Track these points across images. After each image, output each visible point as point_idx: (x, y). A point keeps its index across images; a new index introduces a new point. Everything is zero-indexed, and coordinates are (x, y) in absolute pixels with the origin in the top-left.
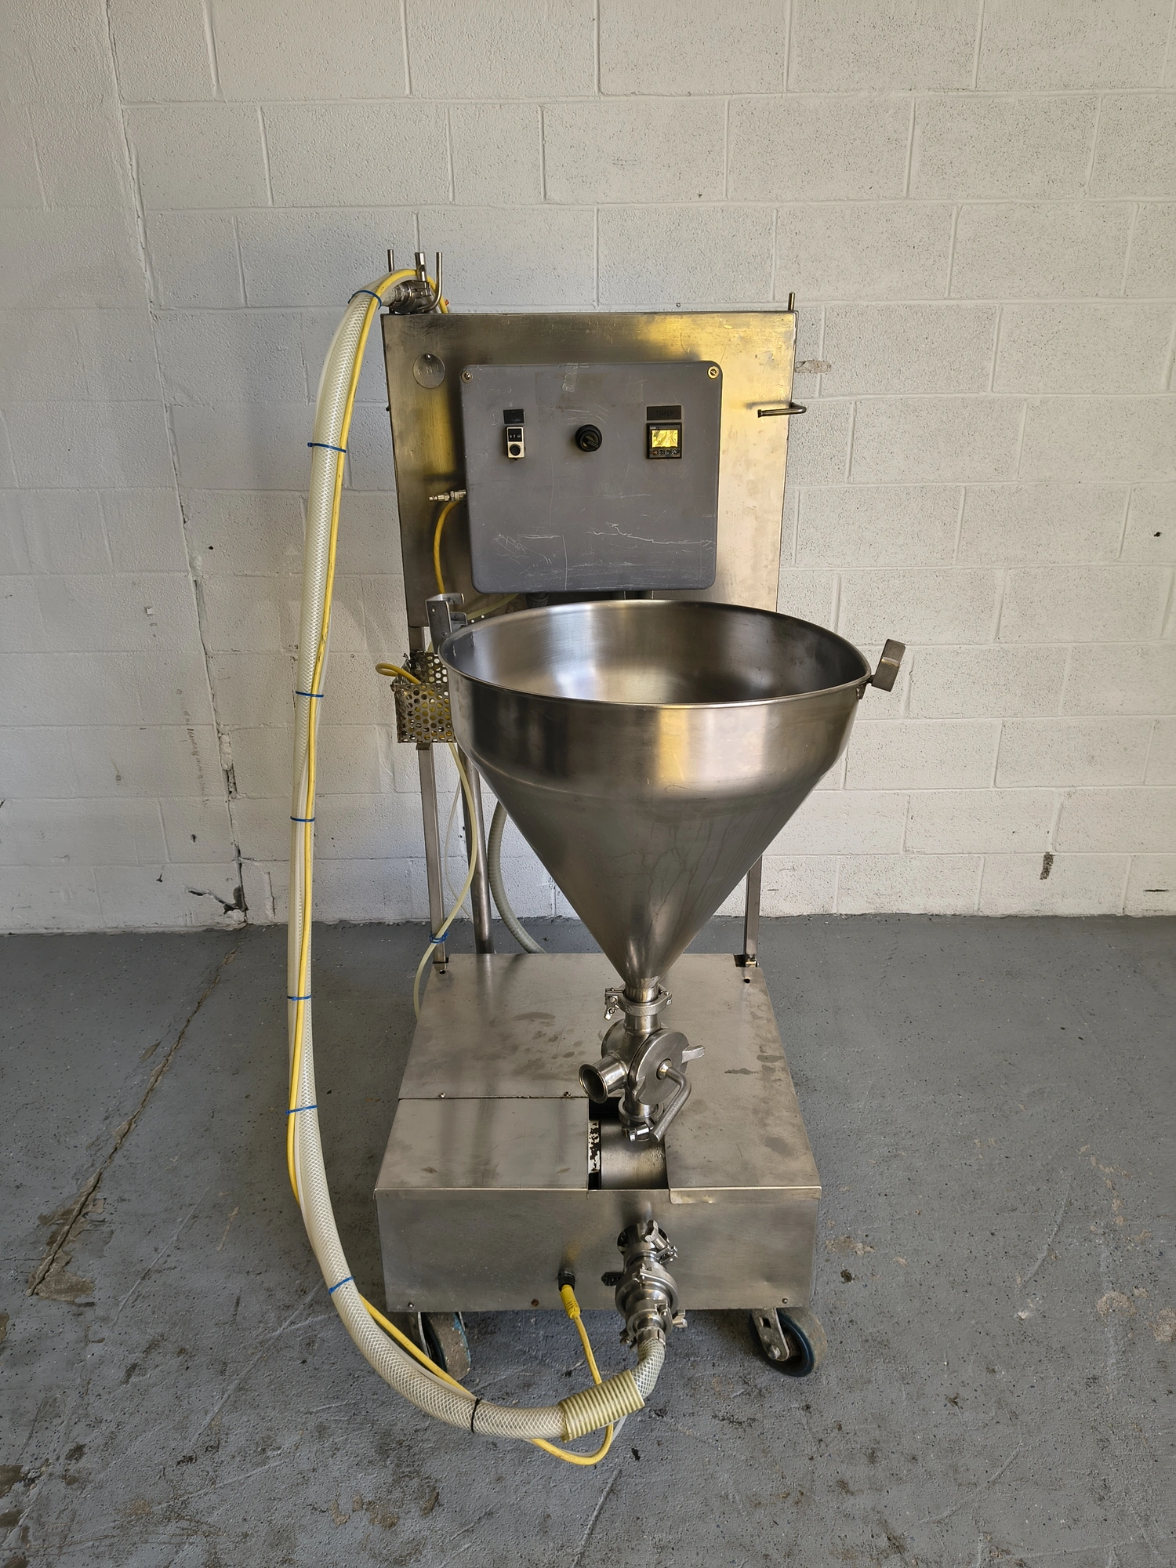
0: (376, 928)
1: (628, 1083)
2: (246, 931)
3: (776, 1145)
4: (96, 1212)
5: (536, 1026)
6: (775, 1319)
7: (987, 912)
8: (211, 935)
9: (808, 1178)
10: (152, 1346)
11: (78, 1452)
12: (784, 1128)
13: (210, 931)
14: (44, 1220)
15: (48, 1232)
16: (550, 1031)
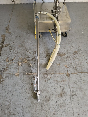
0: (27, 4)
1: (56, 12)
2: (15, 4)
3: (67, 18)
4: (9, 27)
5: (45, 9)
6: (65, 33)
7: (84, 2)
8: (12, 5)
9: (70, 20)
10: (17, 36)
11: (14, 43)
12: (68, 16)
13: (11, 4)
14: (5, 28)
15: (6, 29)
16: (47, 9)
